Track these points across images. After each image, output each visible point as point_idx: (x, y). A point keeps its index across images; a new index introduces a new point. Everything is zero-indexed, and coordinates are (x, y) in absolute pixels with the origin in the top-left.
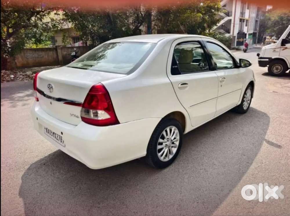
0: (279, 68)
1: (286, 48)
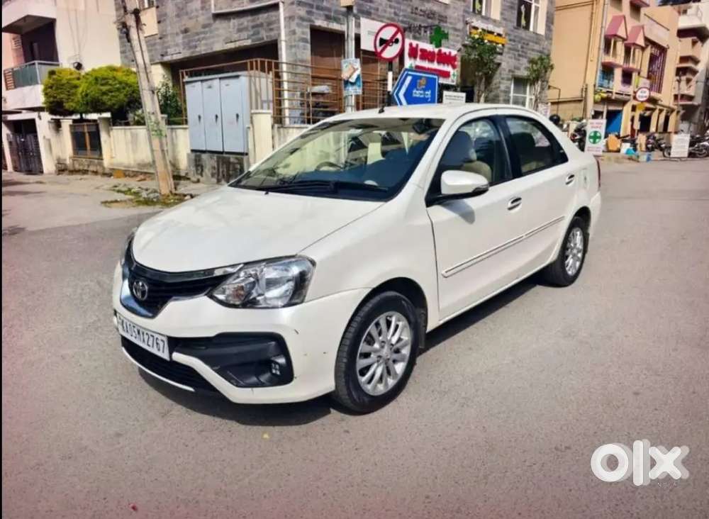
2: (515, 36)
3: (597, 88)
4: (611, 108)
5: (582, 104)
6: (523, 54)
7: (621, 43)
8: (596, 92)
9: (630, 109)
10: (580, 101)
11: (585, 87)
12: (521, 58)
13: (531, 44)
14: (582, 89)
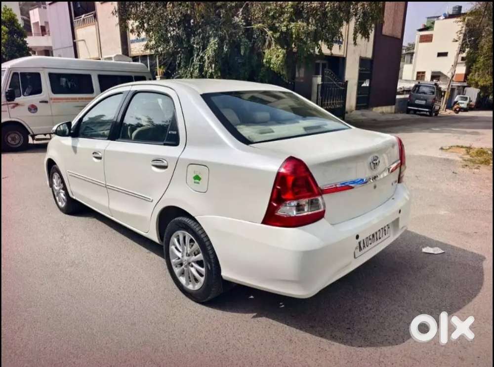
0: (9, 139)
1: (17, 105)
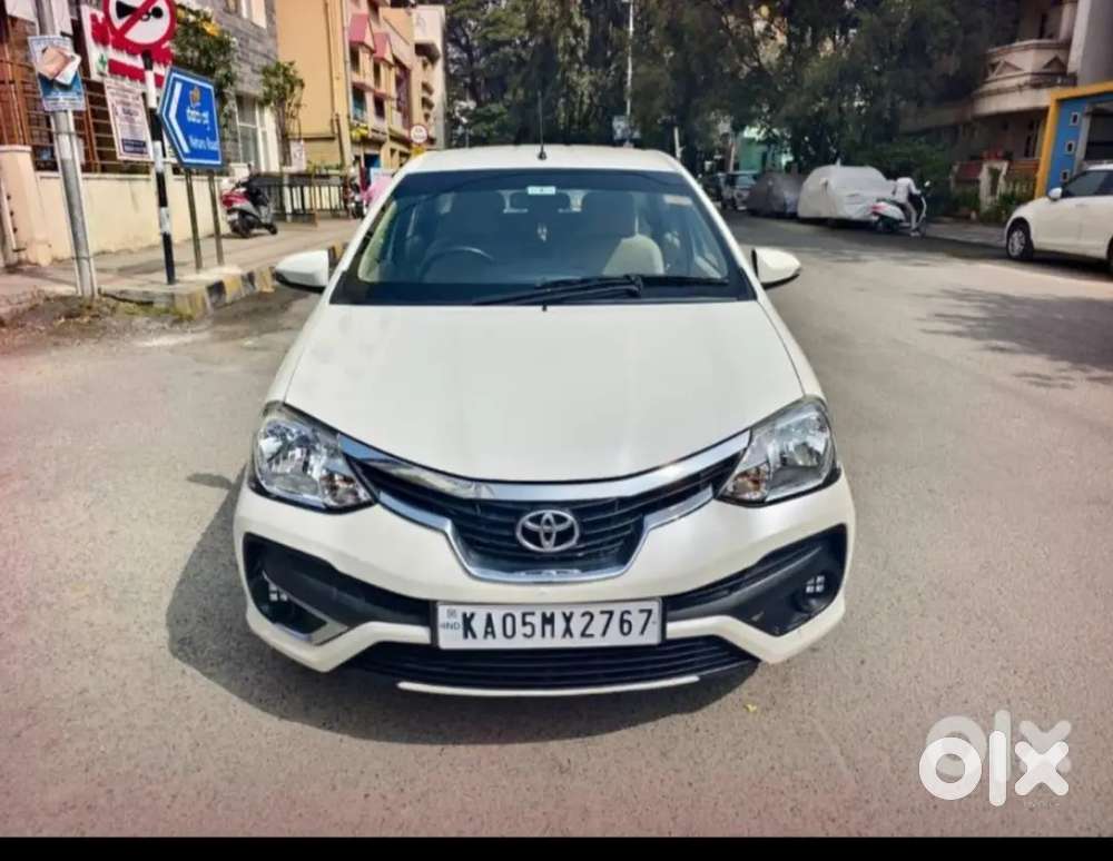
2: (228, 25)
3: (352, 120)
4: (370, 151)
5: (336, 142)
6: (245, 57)
7: (368, 56)
8: (352, 128)
9: (389, 152)
10: (331, 139)
11: (335, 118)
12: (243, 65)
13: (251, 41)
14: (332, 121)
